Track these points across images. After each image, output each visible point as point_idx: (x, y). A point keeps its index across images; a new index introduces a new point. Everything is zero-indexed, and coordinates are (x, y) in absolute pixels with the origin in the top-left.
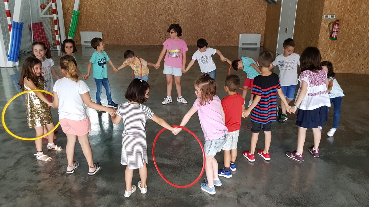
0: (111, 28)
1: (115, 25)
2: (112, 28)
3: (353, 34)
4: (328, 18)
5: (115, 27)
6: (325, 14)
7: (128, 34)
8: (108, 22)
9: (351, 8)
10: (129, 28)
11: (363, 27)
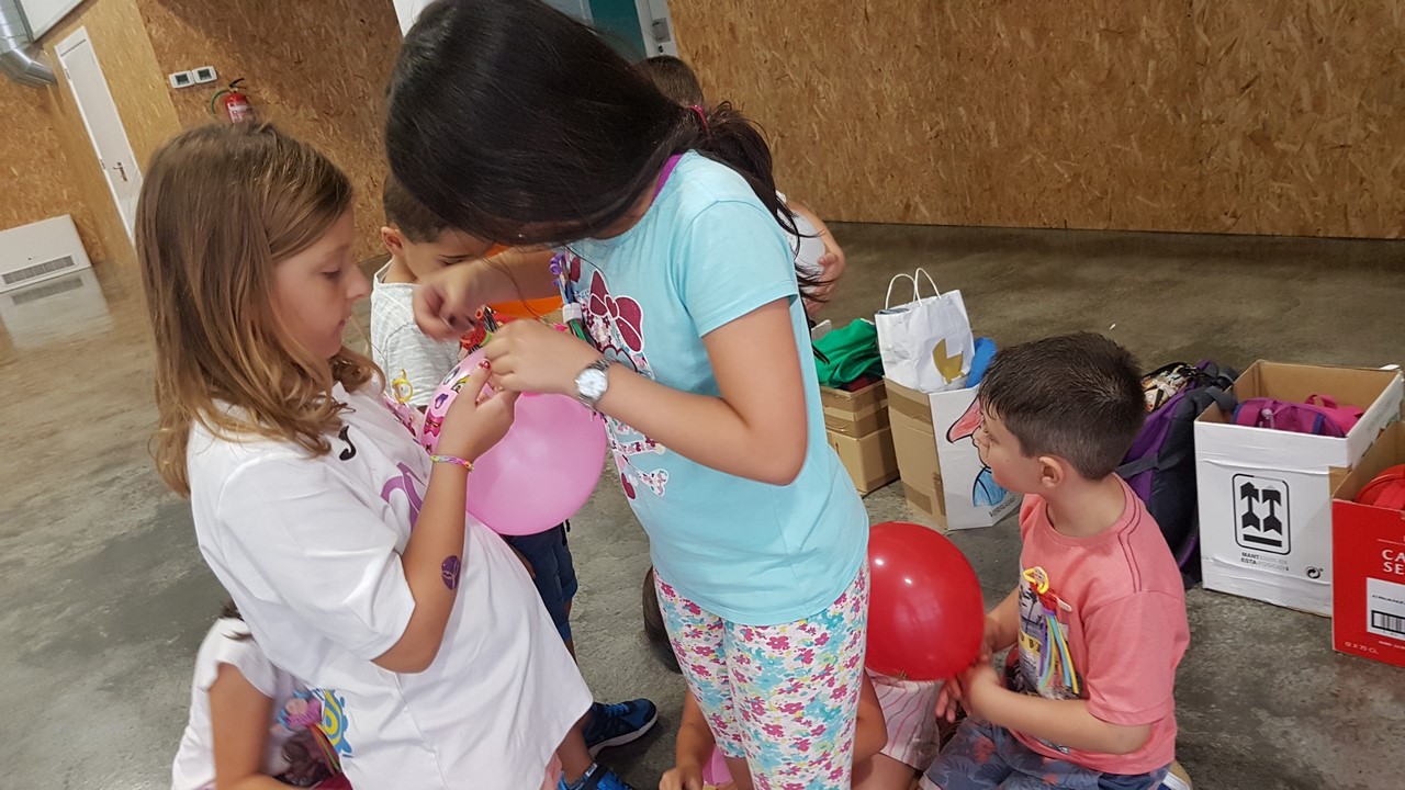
3: (316, 117)
4: (191, 83)
6: (172, 72)
9: (261, 28)
11: (340, 85)
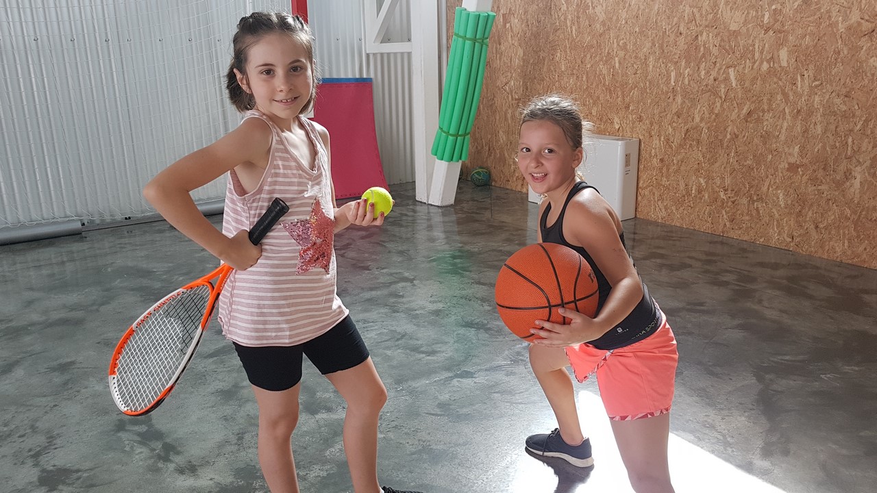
0: (686, 123)
1: (718, 104)
2: (697, 119)
5: (711, 112)
7: (793, 168)
8: (676, 81)
10: (806, 131)
